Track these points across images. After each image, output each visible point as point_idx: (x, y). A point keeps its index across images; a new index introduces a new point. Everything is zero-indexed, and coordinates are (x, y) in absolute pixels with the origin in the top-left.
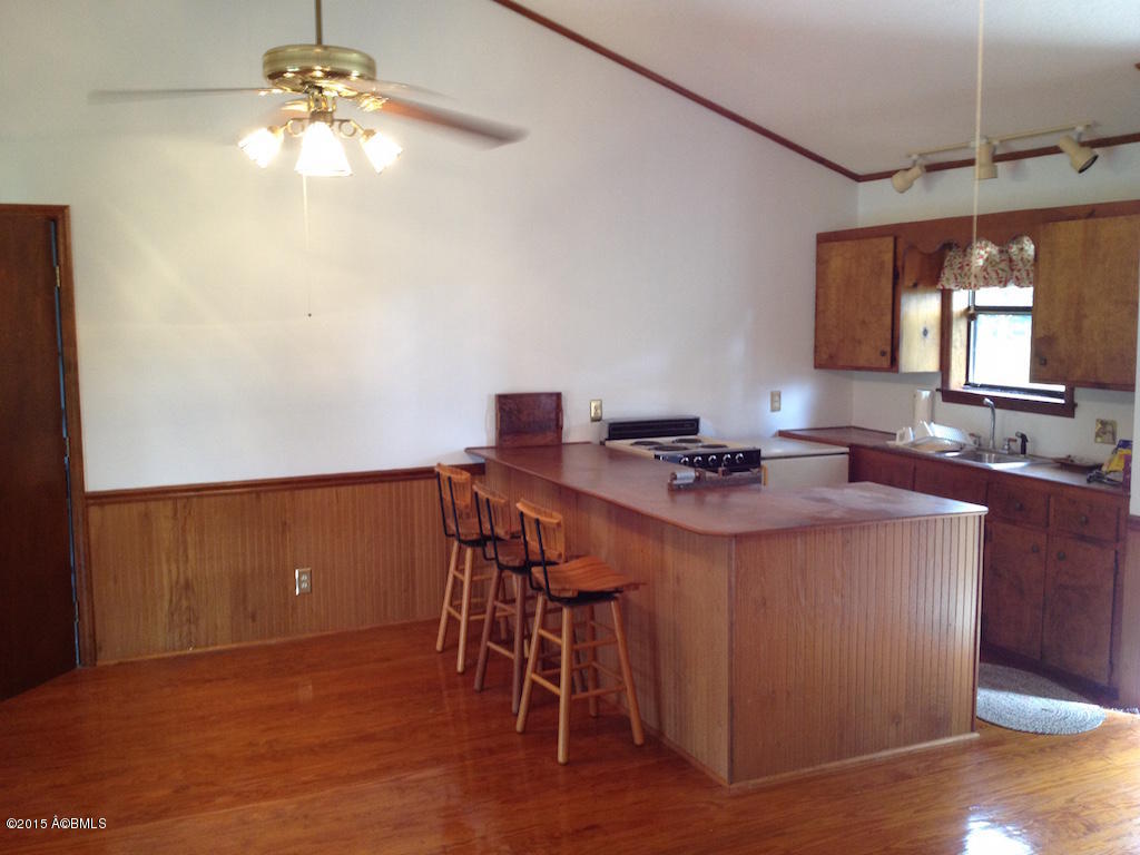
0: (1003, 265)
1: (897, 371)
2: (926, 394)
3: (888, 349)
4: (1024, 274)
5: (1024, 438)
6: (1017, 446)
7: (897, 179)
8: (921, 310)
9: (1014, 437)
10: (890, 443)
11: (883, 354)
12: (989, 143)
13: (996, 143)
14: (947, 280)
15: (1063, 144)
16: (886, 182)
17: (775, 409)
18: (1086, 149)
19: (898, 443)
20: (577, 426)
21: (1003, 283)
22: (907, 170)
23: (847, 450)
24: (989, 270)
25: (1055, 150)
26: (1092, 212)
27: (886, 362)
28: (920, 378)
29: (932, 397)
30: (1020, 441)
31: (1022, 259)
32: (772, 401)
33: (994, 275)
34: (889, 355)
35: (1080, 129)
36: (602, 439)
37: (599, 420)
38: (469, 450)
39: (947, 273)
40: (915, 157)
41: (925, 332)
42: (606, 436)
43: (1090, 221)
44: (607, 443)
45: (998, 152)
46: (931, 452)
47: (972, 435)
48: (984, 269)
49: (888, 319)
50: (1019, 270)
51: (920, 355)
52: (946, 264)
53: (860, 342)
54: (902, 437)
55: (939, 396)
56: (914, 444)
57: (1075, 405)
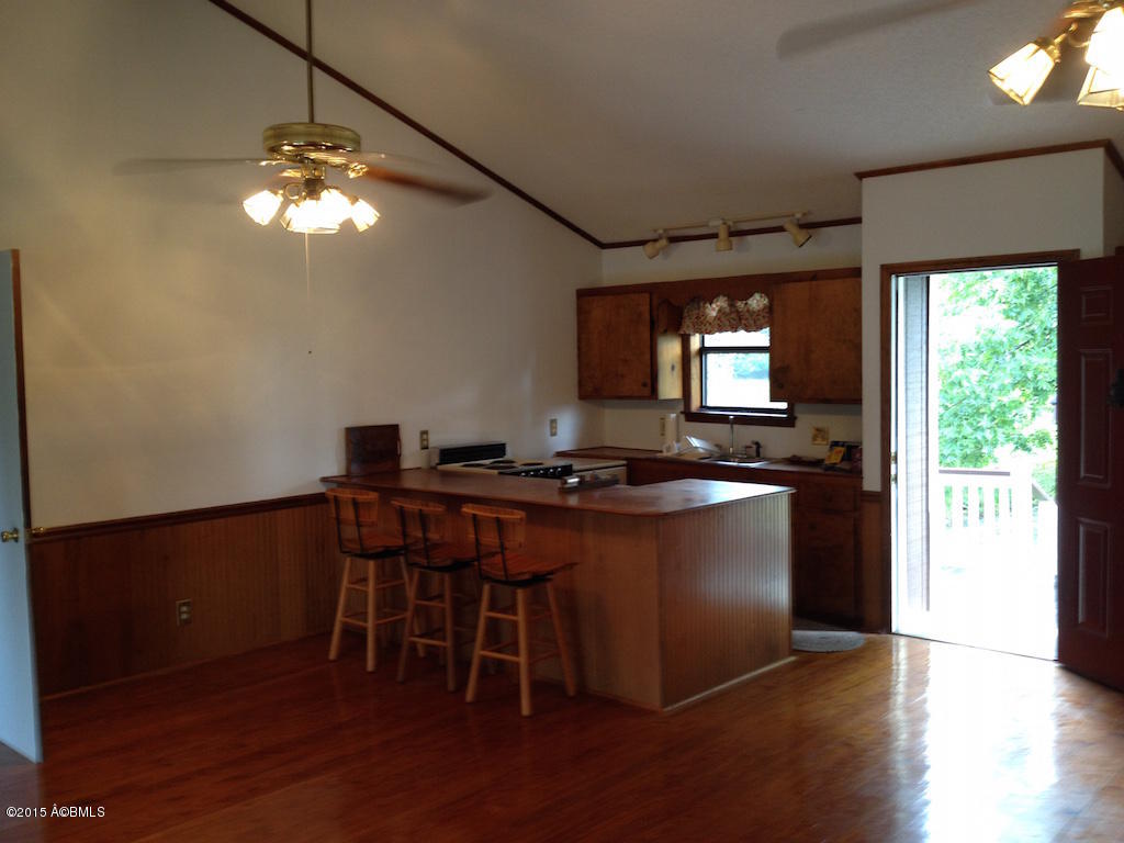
0: (733, 316)
1: (656, 398)
2: (673, 416)
3: (649, 381)
4: (752, 322)
5: (758, 445)
6: (753, 451)
7: (649, 247)
8: (670, 350)
9: (749, 444)
10: (659, 455)
11: (645, 385)
12: (725, 223)
13: (730, 223)
14: (686, 328)
15: (787, 226)
16: (639, 249)
17: (553, 434)
18: (804, 231)
19: (665, 454)
20: (411, 455)
21: (735, 329)
22: (655, 241)
23: (624, 462)
24: (723, 319)
25: (781, 229)
26: (814, 276)
27: (647, 391)
28: (670, 403)
29: (678, 417)
30: (755, 447)
31: (748, 311)
32: (552, 428)
33: (728, 323)
34: (649, 385)
35: (798, 216)
36: (433, 464)
37: (427, 448)
38: (324, 480)
39: (687, 322)
40: (661, 231)
41: (673, 368)
42: (437, 461)
43: (814, 283)
44: (440, 467)
45: (733, 229)
46: (695, 459)
47: (717, 445)
48: (718, 318)
49: (647, 356)
50: (746, 319)
51: (670, 388)
52: (685, 314)
53: (622, 376)
54: (669, 449)
55: (682, 417)
56: (679, 454)
57: (795, 418)
